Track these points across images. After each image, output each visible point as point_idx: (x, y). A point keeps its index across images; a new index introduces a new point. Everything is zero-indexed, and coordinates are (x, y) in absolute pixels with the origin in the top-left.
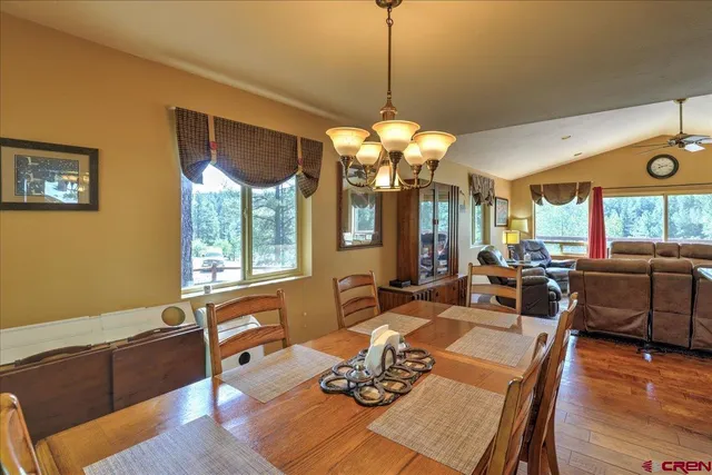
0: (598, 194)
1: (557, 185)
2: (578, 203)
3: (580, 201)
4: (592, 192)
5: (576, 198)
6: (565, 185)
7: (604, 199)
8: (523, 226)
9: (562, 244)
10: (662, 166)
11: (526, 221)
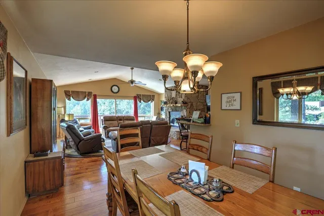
0: (95, 97)
1: (78, 92)
2: (87, 100)
3: (88, 100)
4: (93, 96)
5: (86, 98)
6: (82, 92)
7: (98, 100)
8: (61, 111)
9: (79, 119)
10: (115, 89)
11: (63, 108)
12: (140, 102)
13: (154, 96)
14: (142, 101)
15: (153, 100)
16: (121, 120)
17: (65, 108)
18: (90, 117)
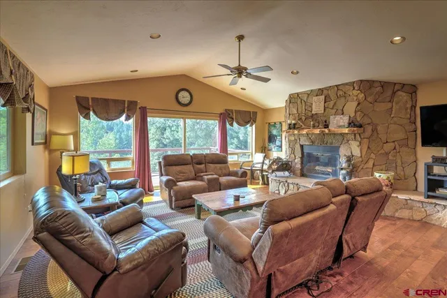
0: (144, 113)
1: (106, 100)
2: (126, 119)
3: (128, 118)
4: (138, 111)
5: (124, 115)
6: (116, 101)
7: (149, 119)
8: (67, 143)
9: (109, 161)
10: (184, 97)
11: (72, 137)
12: (231, 125)
13: (255, 113)
14: (235, 124)
15: (255, 122)
16: (200, 164)
17: (76, 135)
18: (133, 155)
